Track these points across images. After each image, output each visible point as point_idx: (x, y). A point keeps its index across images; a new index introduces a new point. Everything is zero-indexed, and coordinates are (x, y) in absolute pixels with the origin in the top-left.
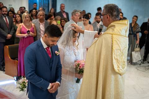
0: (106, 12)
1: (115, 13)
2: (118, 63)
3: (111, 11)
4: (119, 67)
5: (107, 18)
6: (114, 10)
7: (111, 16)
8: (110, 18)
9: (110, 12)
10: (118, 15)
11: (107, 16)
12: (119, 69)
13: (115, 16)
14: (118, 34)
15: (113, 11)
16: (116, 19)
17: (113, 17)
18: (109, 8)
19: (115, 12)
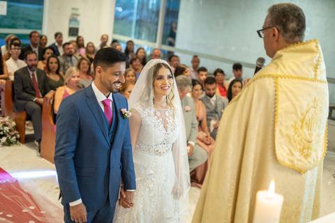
0: (272, 21)
1: (292, 25)
2: (292, 144)
3: (284, 20)
4: (292, 154)
5: (274, 35)
6: (291, 17)
7: (282, 31)
8: (281, 36)
9: (282, 21)
10: (299, 30)
11: (274, 30)
12: (292, 158)
13: (293, 31)
14: (292, 74)
15: (288, 19)
16: (293, 39)
17: (288, 35)
18: (279, 12)
19: (292, 22)
